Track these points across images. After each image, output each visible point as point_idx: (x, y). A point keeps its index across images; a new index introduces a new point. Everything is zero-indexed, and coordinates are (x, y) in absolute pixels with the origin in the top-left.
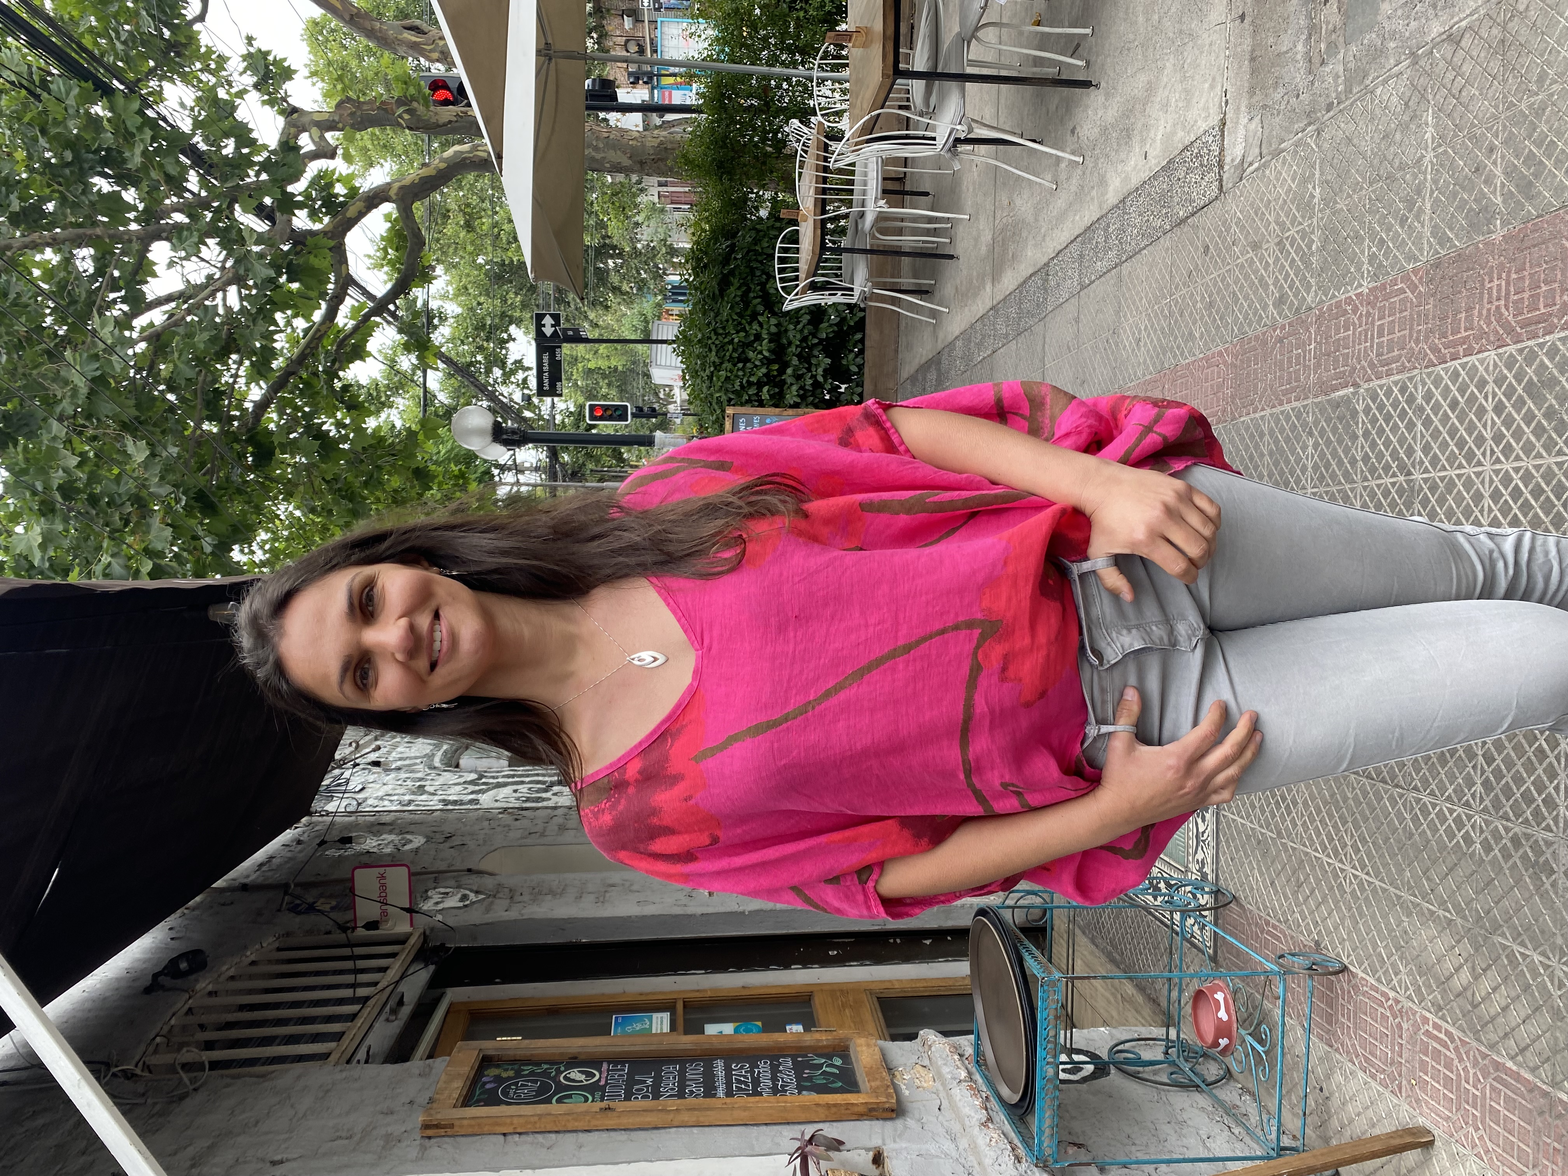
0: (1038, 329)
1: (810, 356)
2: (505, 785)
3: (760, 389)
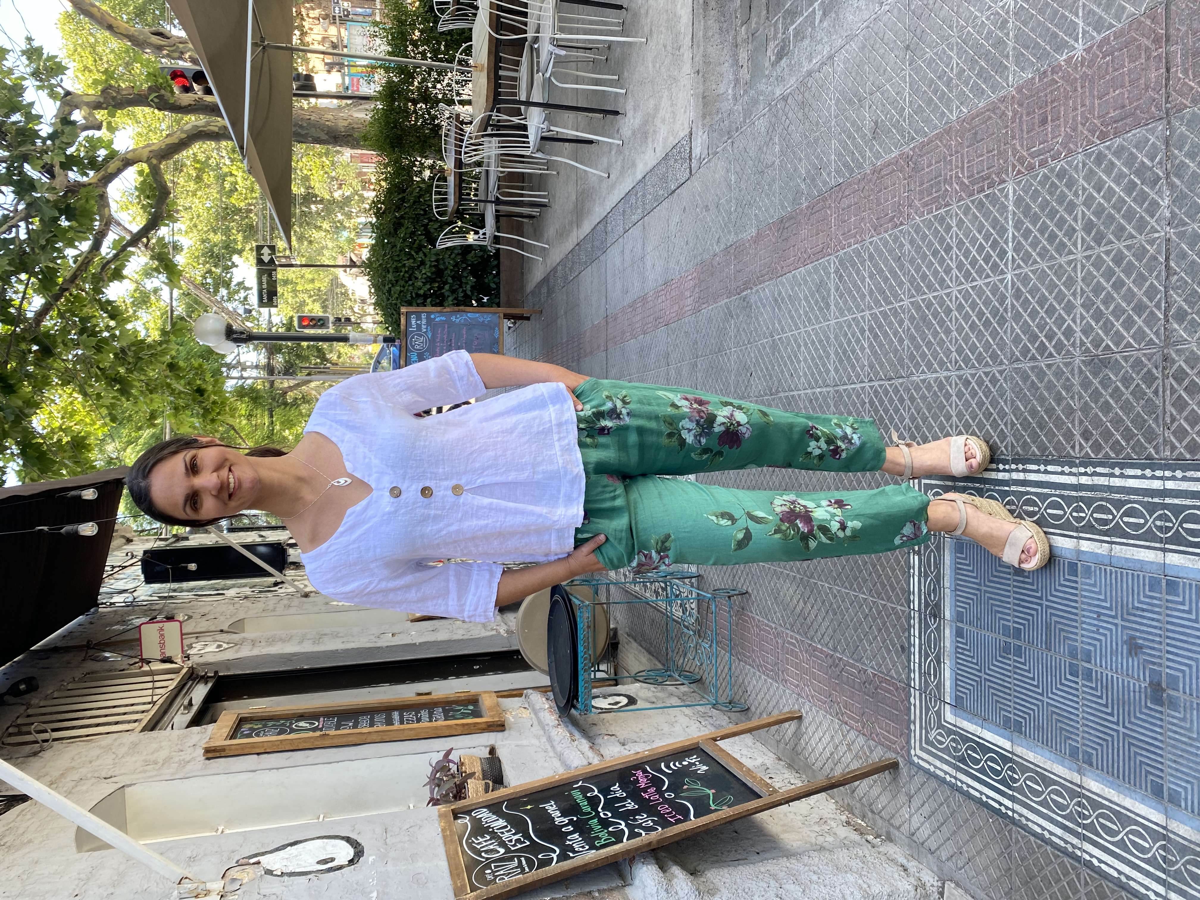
0: (603, 258)
1: (461, 276)
3: (425, 299)
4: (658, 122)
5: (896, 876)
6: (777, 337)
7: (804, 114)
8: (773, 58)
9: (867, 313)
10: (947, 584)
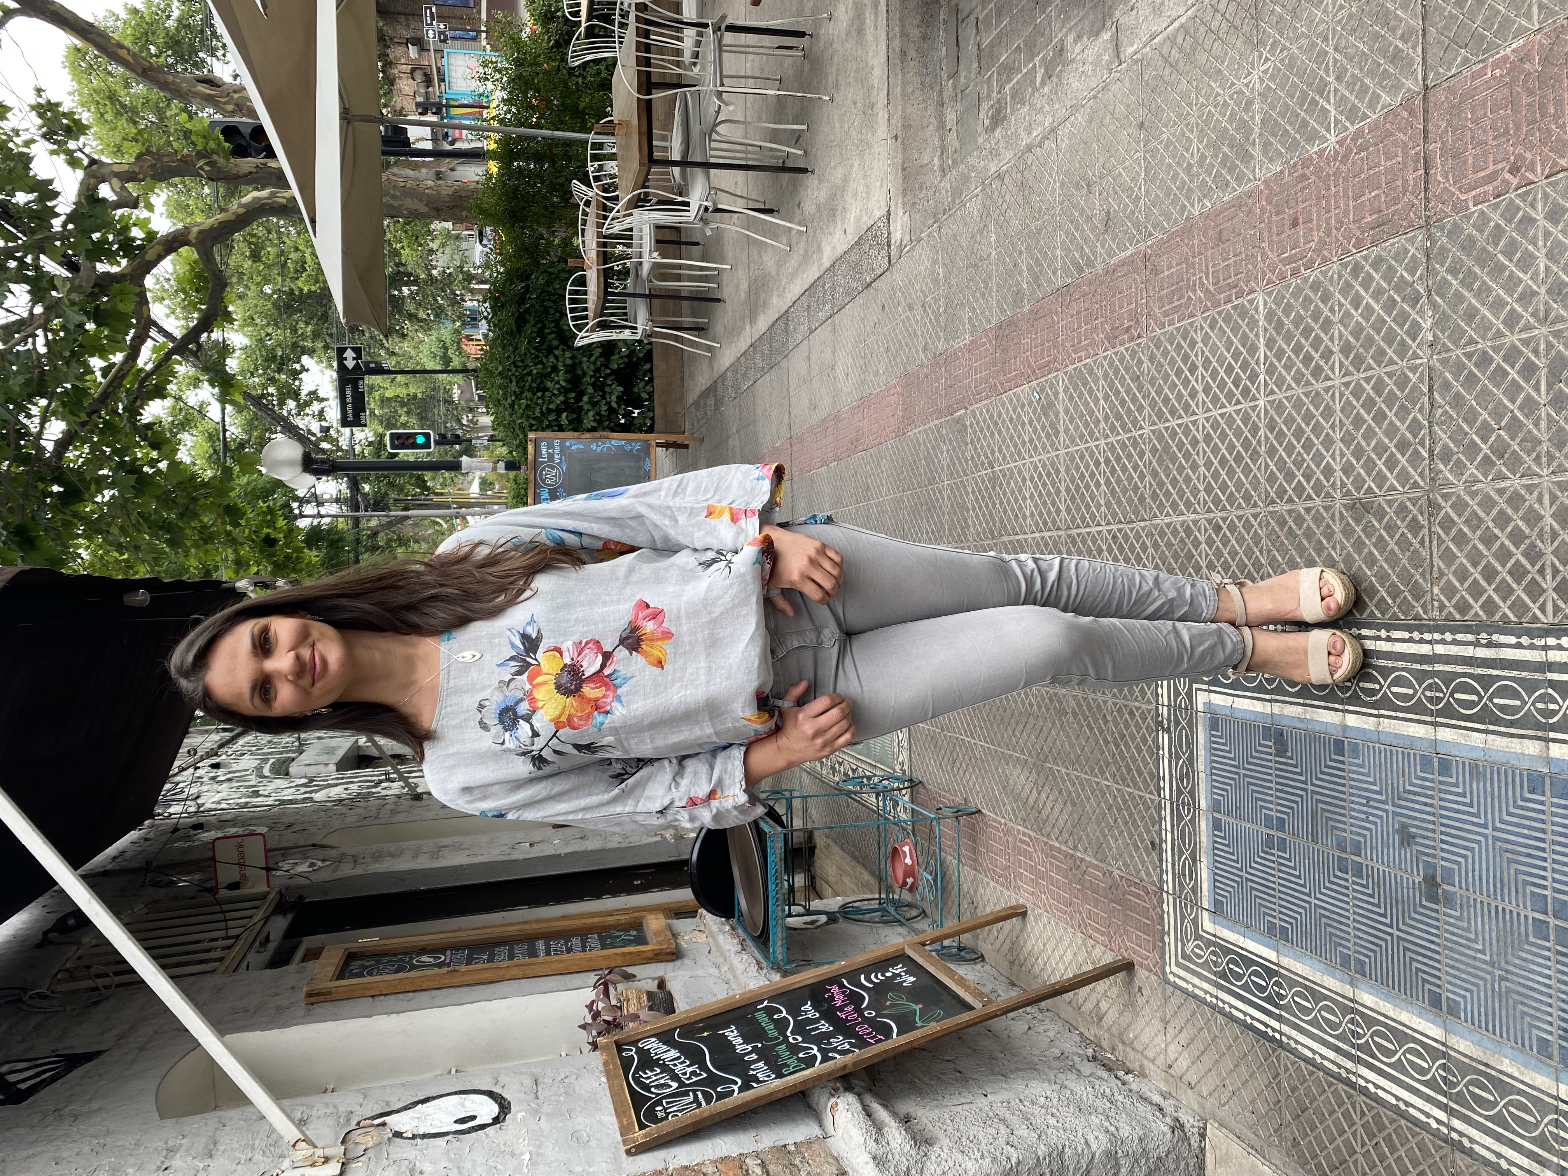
0: (784, 364)
1: (604, 384)
2: (336, 785)
3: (559, 414)
4: (848, 196)
5: (1151, 1117)
6: (997, 469)
7: (1024, 197)
8: (987, 122)
9: (1102, 442)
10: (1201, 768)
